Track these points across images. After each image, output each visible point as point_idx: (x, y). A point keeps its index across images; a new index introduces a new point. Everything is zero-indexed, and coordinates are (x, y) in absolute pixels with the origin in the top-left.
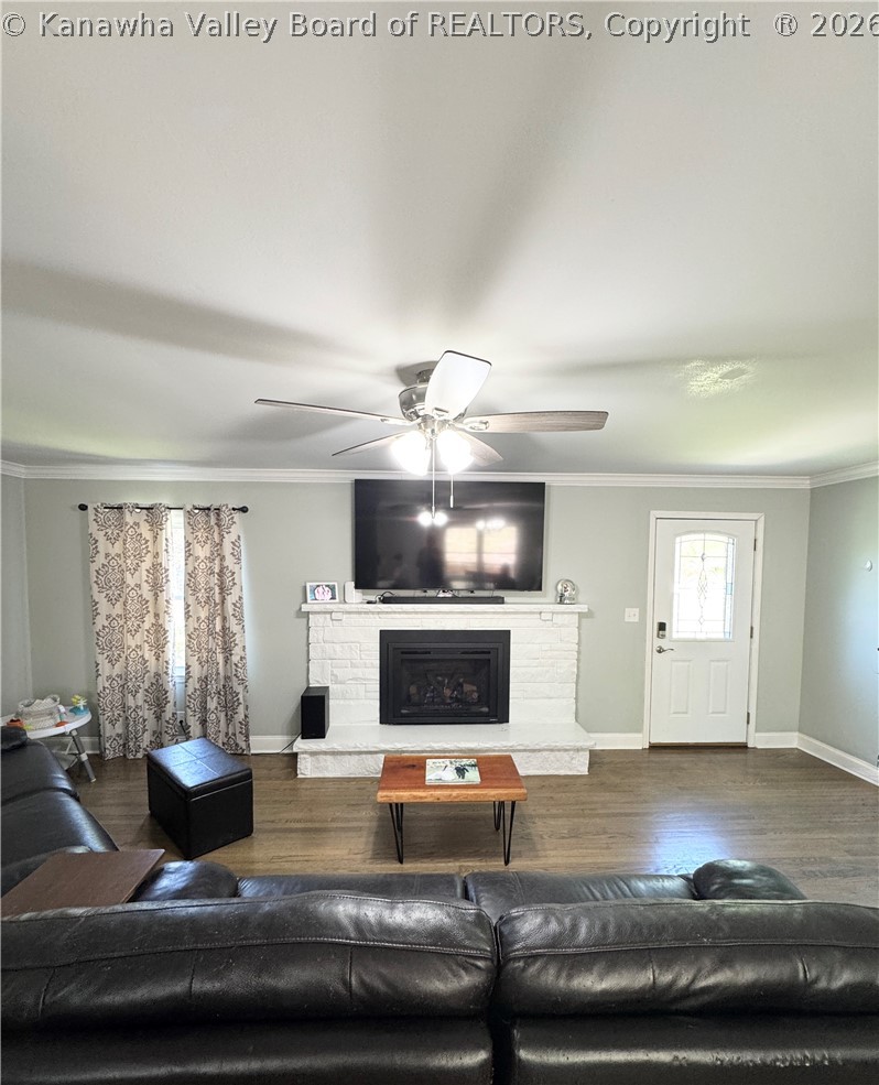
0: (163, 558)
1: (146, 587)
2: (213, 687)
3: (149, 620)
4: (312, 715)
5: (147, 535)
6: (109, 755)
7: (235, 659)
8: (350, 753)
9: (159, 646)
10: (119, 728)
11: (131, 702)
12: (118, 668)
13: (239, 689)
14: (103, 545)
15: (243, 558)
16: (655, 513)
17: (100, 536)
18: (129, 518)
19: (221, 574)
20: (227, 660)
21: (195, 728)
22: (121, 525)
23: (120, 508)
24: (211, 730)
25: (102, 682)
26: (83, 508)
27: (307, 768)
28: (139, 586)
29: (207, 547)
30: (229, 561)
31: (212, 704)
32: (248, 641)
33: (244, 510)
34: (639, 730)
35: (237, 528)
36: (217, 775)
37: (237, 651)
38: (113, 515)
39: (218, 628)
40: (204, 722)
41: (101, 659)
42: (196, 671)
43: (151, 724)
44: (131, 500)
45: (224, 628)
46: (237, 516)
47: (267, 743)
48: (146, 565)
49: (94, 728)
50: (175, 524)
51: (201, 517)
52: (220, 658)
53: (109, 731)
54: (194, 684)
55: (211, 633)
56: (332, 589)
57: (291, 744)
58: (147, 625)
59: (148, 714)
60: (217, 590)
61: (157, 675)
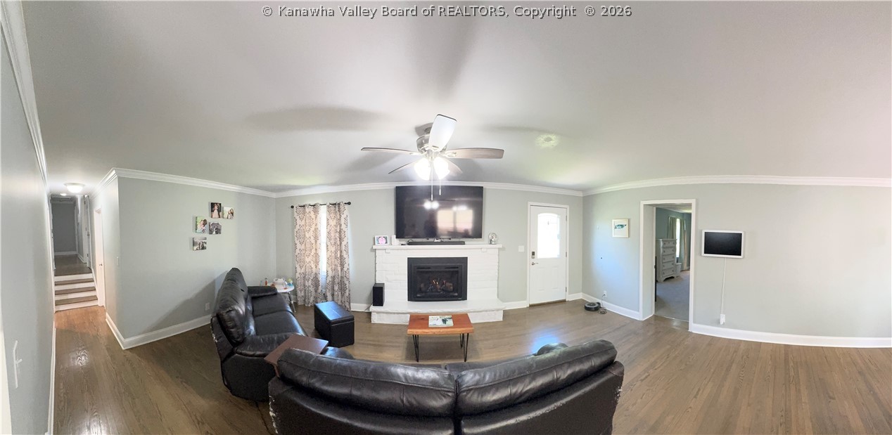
0: (318, 226)
1: (312, 238)
2: (336, 281)
3: (313, 251)
4: (377, 296)
5: (313, 216)
6: (299, 303)
7: (345, 269)
8: (394, 313)
9: (317, 263)
10: (303, 294)
11: (307, 284)
12: (303, 271)
13: (347, 282)
14: (299, 222)
15: (349, 225)
16: (530, 203)
17: (297, 218)
18: (307, 210)
19: (340, 232)
20: (342, 270)
21: (329, 297)
22: (304, 213)
23: (304, 206)
24: (336, 299)
25: (298, 275)
26: (292, 207)
27: (375, 319)
28: (310, 237)
29: (335, 221)
30: (343, 226)
31: (336, 288)
32: (350, 262)
33: (349, 203)
34: (525, 299)
35: (346, 211)
36: (341, 317)
37: (346, 266)
38: (302, 209)
39: (339, 256)
40: (333, 295)
41: (297, 266)
42: (330, 274)
43: (313, 293)
44: (308, 203)
45: (341, 255)
46: (347, 206)
47: (358, 307)
48: (313, 229)
49: (295, 292)
50: (323, 211)
51: (332, 208)
52: (339, 269)
53: (301, 294)
54: (329, 279)
55: (336, 258)
56: (386, 238)
57: (368, 308)
58: (312, 254)
59: (312, 289)
60: (338, 239)
61: (316, 274)
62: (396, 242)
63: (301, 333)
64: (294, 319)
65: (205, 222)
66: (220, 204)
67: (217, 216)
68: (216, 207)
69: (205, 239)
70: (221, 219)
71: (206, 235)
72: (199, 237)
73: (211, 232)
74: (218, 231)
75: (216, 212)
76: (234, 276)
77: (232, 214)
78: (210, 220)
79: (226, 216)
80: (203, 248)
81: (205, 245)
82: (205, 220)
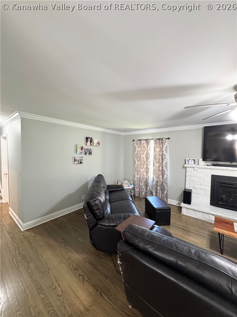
0: (149, 151)
1: (145, 158)
2: (159, 184)
3: (145, 166)
4: (187, 197)
5: (146, 146)
6: (136, 195)
7: (165, 178)
8: (199, 211)
9: (147, 172)
10: (138, 190)
11: (141, 184)
12: (139, 176)
13: (166, 186)
14: (137, 149)
15: (168, 151)
17: (136, 146)
18: (142, 142)
19: (162, 155)
20: (163, 178)
21: (154, 194)
22: (141, 144)
23: (141, 140)
24: (158, 195)
25: (136, 179)
26: (134, 140)
27: (184, 212)
28: (143, 158)
29: (159, 148)
30: (164, 152)
31: (159, 188)
32: (168, 173)
33: (169, 139)
35: (167, 143)
36: (162, 207)
37: (165, 175)
38: (139, 142)
39: (161, 169)
40: (156, 192)
41: (136, 174)
42: (155, 179)
43: (145, 190)
44: (143, 138)
45: (162, 169)
46: (167, 140)
47: (173, 202)
48: (145, 153)
49: (134, 189)
50: (152, 143)
51: (158, 141)
52: (161, 177)
53: (137, 190)
54: (154, 182)
55: (159, 170)
56: (194, 160)
57: (180, 204)
58: (145, 167)
59: (144, 187)
60: (161, 159)
61: (146, 179)
62: (202, 163)
63: (137, 214)
64: (133, 205)
65: (82, 148)
66: (92, 138)
67: (90, 145)
68: (89, 140)
69: (82, 158)
70: (92, 146)
71: (83, 155)
72: (78, 157)
73: (86, 154)
74: (90, 153)
75: (89, 142)
76: (99, 179)
77: (99, 144)
78: (85, 147)
79: (95, 145)
80: (81, 163)
81: (82, 161)
82: (82, 147)
